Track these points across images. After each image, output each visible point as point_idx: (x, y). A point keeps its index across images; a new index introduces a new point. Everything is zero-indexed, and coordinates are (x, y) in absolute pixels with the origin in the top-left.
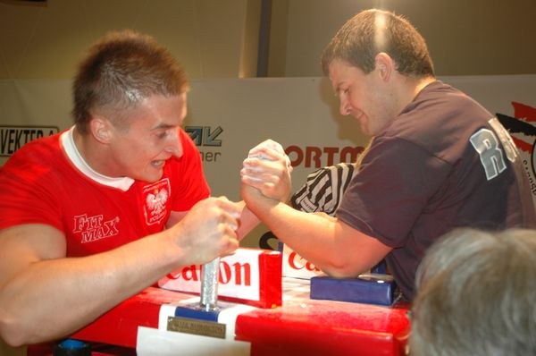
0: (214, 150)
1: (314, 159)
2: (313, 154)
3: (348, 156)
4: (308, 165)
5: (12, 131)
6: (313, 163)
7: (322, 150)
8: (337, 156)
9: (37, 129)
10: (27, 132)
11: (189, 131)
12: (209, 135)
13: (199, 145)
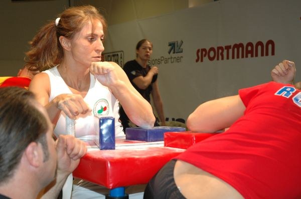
0: (180, 55)
1: (221, 55)
2: (220, 51)
3: (236, 49)
4: (218, 59)
5: (109, 56)
6: (220, 57)
7: (224, 48)
8: (231, 51)
9: (116, 53)
10: (114, 56)
11: (170, 45)
12: (178, 46)
13: (174, 53)
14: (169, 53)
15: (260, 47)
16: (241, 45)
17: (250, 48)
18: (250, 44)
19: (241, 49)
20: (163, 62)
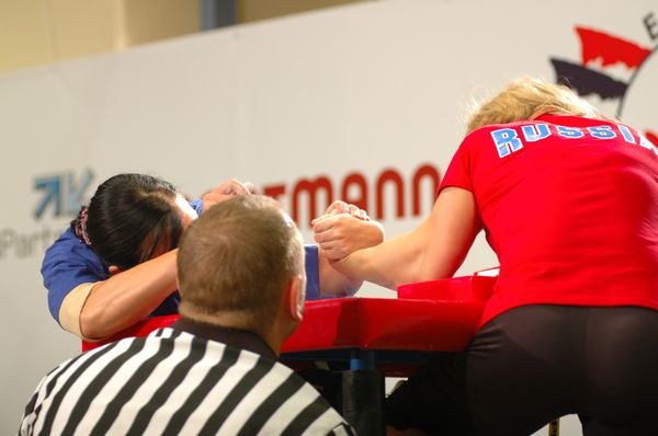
3: (304, 198)
11: (41, 185)
12: (72, 189)
13: (58, 213)
14: (39, 214)
15: (390, 190)
16: (324, 183)
17: (354, 192)
18: (356, 179)
19: (321, 195)
20: (11, 252)
